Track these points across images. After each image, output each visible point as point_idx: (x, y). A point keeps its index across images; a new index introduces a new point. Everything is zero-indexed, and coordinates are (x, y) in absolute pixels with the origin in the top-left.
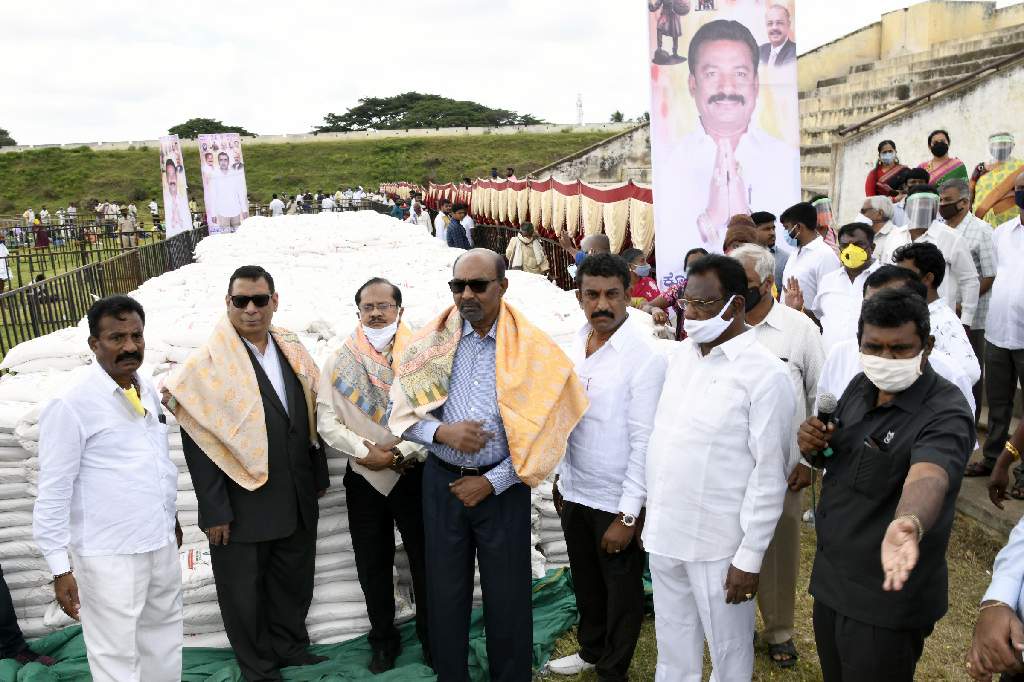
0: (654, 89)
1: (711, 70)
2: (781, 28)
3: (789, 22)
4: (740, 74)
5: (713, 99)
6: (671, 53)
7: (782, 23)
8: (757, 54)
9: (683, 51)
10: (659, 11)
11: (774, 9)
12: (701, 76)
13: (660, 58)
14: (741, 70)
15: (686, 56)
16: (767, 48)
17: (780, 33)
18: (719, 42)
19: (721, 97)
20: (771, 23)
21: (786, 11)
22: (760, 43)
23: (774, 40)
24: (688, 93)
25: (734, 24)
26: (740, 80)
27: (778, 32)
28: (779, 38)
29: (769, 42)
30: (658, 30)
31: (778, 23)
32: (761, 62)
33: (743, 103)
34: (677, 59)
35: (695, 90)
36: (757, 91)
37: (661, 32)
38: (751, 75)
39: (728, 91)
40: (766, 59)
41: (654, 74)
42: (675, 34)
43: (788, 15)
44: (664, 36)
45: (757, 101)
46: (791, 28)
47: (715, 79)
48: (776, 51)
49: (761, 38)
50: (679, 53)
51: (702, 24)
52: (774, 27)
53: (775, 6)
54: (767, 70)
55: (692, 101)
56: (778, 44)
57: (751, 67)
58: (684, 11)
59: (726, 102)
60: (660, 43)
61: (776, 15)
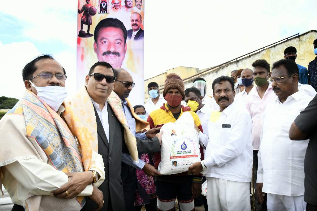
0: (78, 48)
1: (104, 40)
2: (138, 23)
3: (141, 21)
4: (118, 43)
5: (104, 54)
6: (86, 32)
7: (138, 21)
8: (126, 34)
9: (92, 32)
10: (83, 13)
11: (134, 15)
12: (99, 43)
13: (82, 34)
14: (119, 41)
15: (93, 34)
16: (131, 31)
17: (137, 25)
18: (109, 28)
19: (109, 52)
20: (133, 21)
21: (140, 15)
22: (128, 29)
23: (134, 28)
24: (93, 51)
25: (116, 20)
26: (118, 45)
27: (136, 25)
28: (136, 28)
29: (132, 29)
30: (82, 22)
31: (136, 21)
32: (128, 38)
33: (119, 55)
34: (89, 35)
35: (97, 50)
36: (126, 51)
37: (83, 23)
38: (123, 43)
39: (112, 50)
40: (130, 37)
41: (79, 42)
42: (89, 23)
43: (141, 17)
44: (84, 25)
45: (126, 55)
46: (142, 23)
47: (106, 44)
48: (135, 33)
49: (128, 27)
50: (90, 32)
51: (101, 20)
52: (134, 22)
53: (135, 13)
54: (130, 41)
55: (95, 54)
56: (135, 30)
57: (123, 40)
58: (93, 13)
59: (111, 55)
60: (82, 28)
61: (135, 17)
